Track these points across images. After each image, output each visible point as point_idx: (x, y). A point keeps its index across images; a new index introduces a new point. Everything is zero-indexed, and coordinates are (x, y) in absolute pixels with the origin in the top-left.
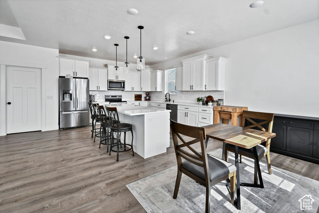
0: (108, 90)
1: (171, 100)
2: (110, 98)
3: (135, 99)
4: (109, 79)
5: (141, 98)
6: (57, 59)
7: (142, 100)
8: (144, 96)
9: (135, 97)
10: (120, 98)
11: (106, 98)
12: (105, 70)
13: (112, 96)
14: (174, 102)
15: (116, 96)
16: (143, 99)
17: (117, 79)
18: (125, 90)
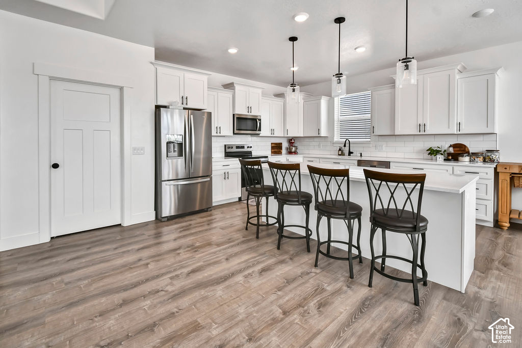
0: (234, 133)
1: (352, 153)
2: (235, 150)
3: (272, 152)
4: (237, 112)
5: (282, 149)
6: (152, 68)
7: (283, 153)
8: (285, 145)
9: (272, 148)
10: (249, 150)
11: (228, 150)
12: (228, 94)
13: (238, 147)
14: (361, 156)
15: (243, 147)
16: (284, 151)
17: (250, 114)
18: (260, 135)
